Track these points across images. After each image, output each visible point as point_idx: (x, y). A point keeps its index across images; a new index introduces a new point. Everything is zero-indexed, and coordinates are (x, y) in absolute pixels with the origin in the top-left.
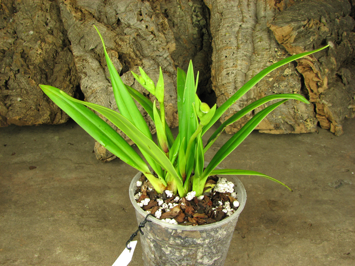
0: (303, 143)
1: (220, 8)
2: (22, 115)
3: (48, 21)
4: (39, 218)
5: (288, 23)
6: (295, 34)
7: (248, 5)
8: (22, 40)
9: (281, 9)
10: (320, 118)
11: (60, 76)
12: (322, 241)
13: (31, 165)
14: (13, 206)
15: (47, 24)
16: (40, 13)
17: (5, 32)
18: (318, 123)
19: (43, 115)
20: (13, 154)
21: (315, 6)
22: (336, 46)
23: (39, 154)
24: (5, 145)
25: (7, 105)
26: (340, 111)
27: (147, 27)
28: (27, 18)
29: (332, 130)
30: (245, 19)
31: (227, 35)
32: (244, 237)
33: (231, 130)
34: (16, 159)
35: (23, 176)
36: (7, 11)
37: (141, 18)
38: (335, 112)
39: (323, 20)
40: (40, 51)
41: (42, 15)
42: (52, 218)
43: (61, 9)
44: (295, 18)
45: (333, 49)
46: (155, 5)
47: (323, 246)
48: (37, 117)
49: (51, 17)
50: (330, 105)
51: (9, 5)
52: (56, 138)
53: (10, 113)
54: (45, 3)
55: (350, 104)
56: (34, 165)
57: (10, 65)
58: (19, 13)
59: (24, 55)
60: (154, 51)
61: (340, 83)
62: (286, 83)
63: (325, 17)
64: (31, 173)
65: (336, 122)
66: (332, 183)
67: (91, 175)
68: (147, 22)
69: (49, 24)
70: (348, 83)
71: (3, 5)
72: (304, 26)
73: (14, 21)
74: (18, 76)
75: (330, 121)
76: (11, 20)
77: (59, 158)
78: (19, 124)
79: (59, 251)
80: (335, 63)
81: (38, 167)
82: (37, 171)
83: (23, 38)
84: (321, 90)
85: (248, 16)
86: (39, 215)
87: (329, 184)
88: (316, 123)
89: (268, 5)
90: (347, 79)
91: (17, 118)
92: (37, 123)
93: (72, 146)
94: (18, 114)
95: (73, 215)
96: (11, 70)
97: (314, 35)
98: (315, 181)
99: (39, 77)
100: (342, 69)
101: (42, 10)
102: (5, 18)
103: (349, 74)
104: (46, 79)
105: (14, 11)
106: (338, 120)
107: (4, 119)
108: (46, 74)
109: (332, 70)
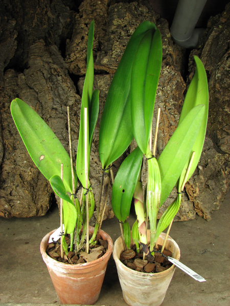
0: (186, 226)
2: (21, 212)
4: (35, 272)
10: (197, 211)
11: (42, 187)
12: (190, 283)
13: (26, 242)
14: (19, 266)
17: (10, 161)
18: (197, 213)
19: (32, 212)
20: (14, 235)
22: (203, 168)
23: (29, 234)
24: (8, 229)
25: (11, 205)
26: (208, 206)
27: (92, 159)
28: (23, 153)
29: (204, 218)
34: (16, 238)
35: (22, 248)
36: (11, 149)
38: (205, 207)
40: (30, 173)
46: (97, 144)
47: (190, 287)
48: (29, 212)
50: (202, 203)
51: (12, 145)
52: (38, 224)
53: (13, 210)
55: (215, 202)
56: (28, 241)
57: (13, 182)
58: (18, 151)
59: (21, 176)
60: (97, 173)
61: (208, 189)
62: (175, 191)
64: (26, 246)
68: (93, 156)
70: (213, 189)
71: (9, 145)
73: (15, 155)
74: (18, 188)
75: (203, 213)
76: (13, 155)
77: (41, 237)
78: (18, 217)
80: (203, 178)
81: (30, 243)
82: (30, 245)
83: (20, 165)
84: (195, 195)
87: (199, 252)
88: (195, 214)
90: (212, 187)
91: (18, 213)
92: (29, 216)
93: (48, 229)
94: (18, 211)
96: (14, 185)
98: (190, 250)
99: (29, 189)
100: (209, 181)
102: (9, 153)
103: (214, 184)
104: (33, 189)
105: (14, 148)
106: (207, 212)
107: (10, 214)
108: (33, 186)
109: (201, 183)
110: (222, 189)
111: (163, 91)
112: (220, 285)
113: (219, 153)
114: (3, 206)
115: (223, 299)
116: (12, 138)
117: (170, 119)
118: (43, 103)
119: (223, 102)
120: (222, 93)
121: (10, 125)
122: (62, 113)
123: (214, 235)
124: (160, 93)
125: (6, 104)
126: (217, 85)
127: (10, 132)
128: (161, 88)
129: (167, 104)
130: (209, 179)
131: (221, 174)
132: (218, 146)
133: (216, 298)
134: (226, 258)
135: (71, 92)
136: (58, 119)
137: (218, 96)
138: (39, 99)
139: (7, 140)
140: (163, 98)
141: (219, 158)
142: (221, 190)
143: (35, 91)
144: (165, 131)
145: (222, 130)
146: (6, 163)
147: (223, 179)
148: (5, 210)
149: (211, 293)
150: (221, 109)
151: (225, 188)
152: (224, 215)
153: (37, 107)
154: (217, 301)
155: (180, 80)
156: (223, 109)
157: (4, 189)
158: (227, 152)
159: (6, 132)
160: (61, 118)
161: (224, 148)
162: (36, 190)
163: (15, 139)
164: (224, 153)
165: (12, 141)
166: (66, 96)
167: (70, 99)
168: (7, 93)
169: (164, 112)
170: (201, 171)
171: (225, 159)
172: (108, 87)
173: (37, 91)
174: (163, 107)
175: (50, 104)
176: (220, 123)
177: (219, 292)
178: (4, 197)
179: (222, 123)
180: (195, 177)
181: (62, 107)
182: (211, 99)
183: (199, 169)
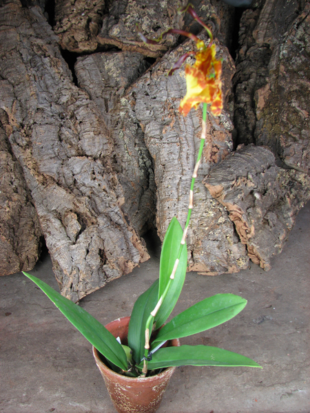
0: (236, 280)
1: (163, 160)
3: (13, 180)
4: (21, 361)
5: (219, 182)
6: (225, 193)
7: (187, 158)
9: (216, 161)
10: (251, 256)
11: (26, 229)
13: (6, 312)
15: (12, 183)
16: (6, 174)
18: (250, 259)
19: (14, 267)
21: (243, 164)
22: (261, 197)
23: (11, 299)
26: (267, 250)
27: (99, 185)
29: (261, 266)
30: (184, 172)
31: (170, 187)
32: (182, 371)
35: (1, 323)
37: (94, 176)
38: (263, 252)
39: (250, 176)
40: (8, 209)
41: (8, 176)
42: (32, 361)
43: (24, 171)
44: (225, 177)
45: (260, 199)
46: (105, 160)
47: (243, 377)
48: (8, 268)
49: (15, 176)
50: (258, 247)
52: (24, 282)
54: (9, 163)
55: (276, 243)
56: (9, 311)
60: (107, 207)
61: (267, 226)
62: (220, 231)
63: (251, 172)
64: (7, 319)
65: (264, 260)
66: (256, 319)
68: (100, 180)
69: (14, 183)
70: (274, 226)
72: (233, 186)
75: (259, 259)
77: (29, 304)
79: (41, 390)
80: (260, 212)
81: (12, 313)
82: (12, 317)
84: (249, 236)
85: (187, 169)
86: (21, 359)
87: (254, 320)
88: (248, 260)
89: (204, 158)
90: (273, 222)
92: (9, 274)
93: (38, 290)
95: (48, 357)
97: (241, 193)
98: (242, 318)
99: (8, 233)
100: (269, 213)
101: (8, 171)
103: (275, 217)
104: (14, 232)
106: (265, 258)
108: (13, 228)
109: (258, 219)
110: (287, 224)
112: (284, 372)
113: (282, 167)
115: (290, 394)
117: (213, 122)
118: (23, 101)
119: (290, 93)
120: (288, 80)
122: (53, 116)
123: (275, 293)
126: (282, 68)
130: (269, 211)
131: (285, 203)
132: (281, 159)
133: (279, 394)
134: (292, 330)
135: (65, 81)
136: (45, 127)
137: (282, 83)
138: (17, 95)
141: (281, 175)
142: (285, 226)
143: (10, 83)
145: (287, 135)
147: (289, 210)
149: (273, 385)
150: (286, 104)
151: (290, 223)
152: (288, 260)
153: (14, 107)
154: (281, 397)
155: (227, 60)
156: (289, 103)
158: (294, 167)
160: (51, 124)
161: (289, 161)
162: (17, 234)
164: (289, 168)
166: (57, 87)
167: (63, 92)
170: (258, 200)
171: (291, 177)
172: (120, 71)
173: (13, 82)
175: (33, 103)
176: (285, 125)
177: (283, 384)
179: (288, 124)
180: (250, 210)
181: (51, 106)
182: (272, 87)
183: (255, 198)
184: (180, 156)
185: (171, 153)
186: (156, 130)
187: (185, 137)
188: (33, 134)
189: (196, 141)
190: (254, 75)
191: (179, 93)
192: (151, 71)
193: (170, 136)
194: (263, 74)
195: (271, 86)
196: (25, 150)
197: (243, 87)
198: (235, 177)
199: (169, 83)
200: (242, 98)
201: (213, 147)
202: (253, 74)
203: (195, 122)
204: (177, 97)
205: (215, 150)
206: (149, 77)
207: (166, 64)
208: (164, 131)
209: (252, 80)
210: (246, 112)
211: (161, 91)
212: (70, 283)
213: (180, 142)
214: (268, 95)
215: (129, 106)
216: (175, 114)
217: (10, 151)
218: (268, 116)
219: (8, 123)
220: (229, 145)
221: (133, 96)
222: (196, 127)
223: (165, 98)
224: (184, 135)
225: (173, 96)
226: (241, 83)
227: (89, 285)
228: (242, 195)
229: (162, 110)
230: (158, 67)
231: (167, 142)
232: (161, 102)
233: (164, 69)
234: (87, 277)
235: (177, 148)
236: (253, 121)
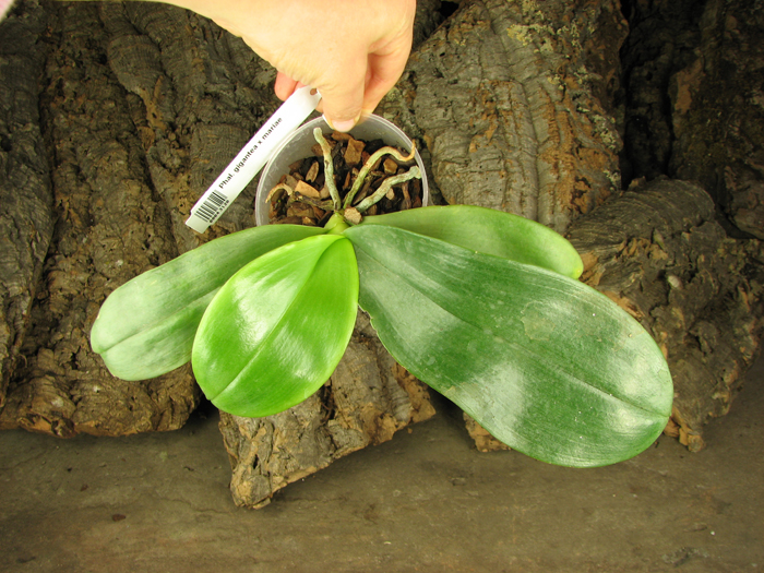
0: (625, 469)
2: (101, 419)
3: (150, 240)
5: (590, 247)
6: (601, 270)
7: (521, 202)
8: (103, 275)
9: (584, 210)
13: (116, 512)
15: (148, 246)
16: (136, 226)
17: (74, 261)
19: (140, 419)
20: (83, 489)
21: (642, 211)
22: (684, 285)
23: (131, 487)
24: (69, 470)
25: (75, 398)
26: (696, 404)
28: (114, 236)
29: (682, 440)
33: (486, 444)
34: (89, 500)
35: (101, 534)
36: (78, 223)
38: (686, 409)
39: (658, 238)
41: (140, 230)
43: (173, 220)
44: (602, 237)
45: (679, 289)
48: (127, 421)
49: (155, 231)
50: (676, 396)
51: (83, 211)
52: (163, 455)
53: (80, 414)
54: (144, 205)
55: (716, 391)
56: (121, 512)
57: (81, 326)
58: (98, 228)
61: (695, 350)
63: (661, 230)
64: (115, 528)
65: (688, 426)
66: (670, 555)
67: (224, 533)
69: (152, 245)
70: (712, 351)
71: (72, 211)
72: (618, 254)
73: (89, 241)
75: (678, 425)
76: (85, 240)
77: (166, 499)
78: (96, 434)
80: (681, 317)
81: (128, 516)
82: (127, 524)
83: (105, 271)
87: (664, 557)
89: (558, 203)
90: (709, 344)
91: (93, 424)
92: (128, 433)
93: (191, 473)
94: (95, 418)
96: (83, 334)
97: (638, 271)
98: (637, 551)
100: (700, 324)
101: (139, 220)
102: (74, 236)
103: (714, 333)
105: (90, 221)
106: (692, 422)
107: (69, 423)
109: (676, 332)
110: (742, 350)
111: (555, 38)
113: (730, 235)
114: (48, 400)
116: (83, 189)
117: (577, 129)
118: (177, 78)
119: (748, 75)
120: (745, 47)
121: (79, 149)
122: (238, 110)
123: (713, 499)
124: (548, 46)
125: (67, 84)
126: (731, 21)
127: (78, 170)
128: (551, 30)
129: (569, 80)
130: (700, 318)
131: (738, 304)
132: (727, 216)
136: (220, 128)
137: (732, 54)
138: (165, 66)
139: (66, 194)
140: (556, 61)
141: (728, 251)
142: (736, 353)
143: (152, 42)
144: (561, 165)
145: (741, 166)
146: (60, 266)
147: (745, 318)
148: (54, 413)
150: (738, 99)
151: (748, 346)
152: (745, 431)
153: (157, 89)
155: (610, 8)
156: (745, 97)
157: (53, 348)
158: (756, 233)
159: (66, 172)
160: (232, 123)
161: (744, 221)
163: (92, 192)
164: (743, 236)
165: (82, 197)
166: (252, 56)
168: (70, 52)
169: (558, 107)
170: (675, 292)
171: (749, 255)
173: (159, 39)
174: (557, 90)
175: (198, 80)
176: (735, 143)
178: (51, 373)
179: (742, 141)
180: (658, 312)
181: (235, 89)
182: (709, 66)
183: (669, 286)
184: (505, 197)
185: (488, 192)
186: (457, 147)
187: (517, 160)
188: (194, 142)
189: (541, 170)
190: (669, 47)
191: (506, 72)
192: (448, 27)
193: (485, 157)
194: (687, 45)
195: (705, 65)
196: (176, 175)
197: (645, 73)
198: (625, 238)
199: (484, 49)
200: (643, 95)
201: (577, 180)
202: (667, 45)
203: (538, 130)
204: (502, 78)
205: (581, 186)
206: (443, 38)
207: (479, 11)
208: (472, 147)
209: (664, 58)
210: (652, 124)
211: (469, 66)
212: (252, 455)
213: (506, 169)
214: (698, 82)
215: (402, 103)
216: (497, 113)
217: (149, 182)
218: (698, 127)
219: (146, 123)
220: (612, 179)
221: (412, 82)
222: (541, 140)
223: (475, 82)
224: (515, 155)
225: (492, 77)
226: (641, 65)
227: (294, 461)
228: (640, 275)
229: (471, 105)
230: (462, 17)
231: (478, 169)
232: (467, 90)
233: (475, 20)
234: (289, 444)
235: (500, 181)
236: (666, 143)
